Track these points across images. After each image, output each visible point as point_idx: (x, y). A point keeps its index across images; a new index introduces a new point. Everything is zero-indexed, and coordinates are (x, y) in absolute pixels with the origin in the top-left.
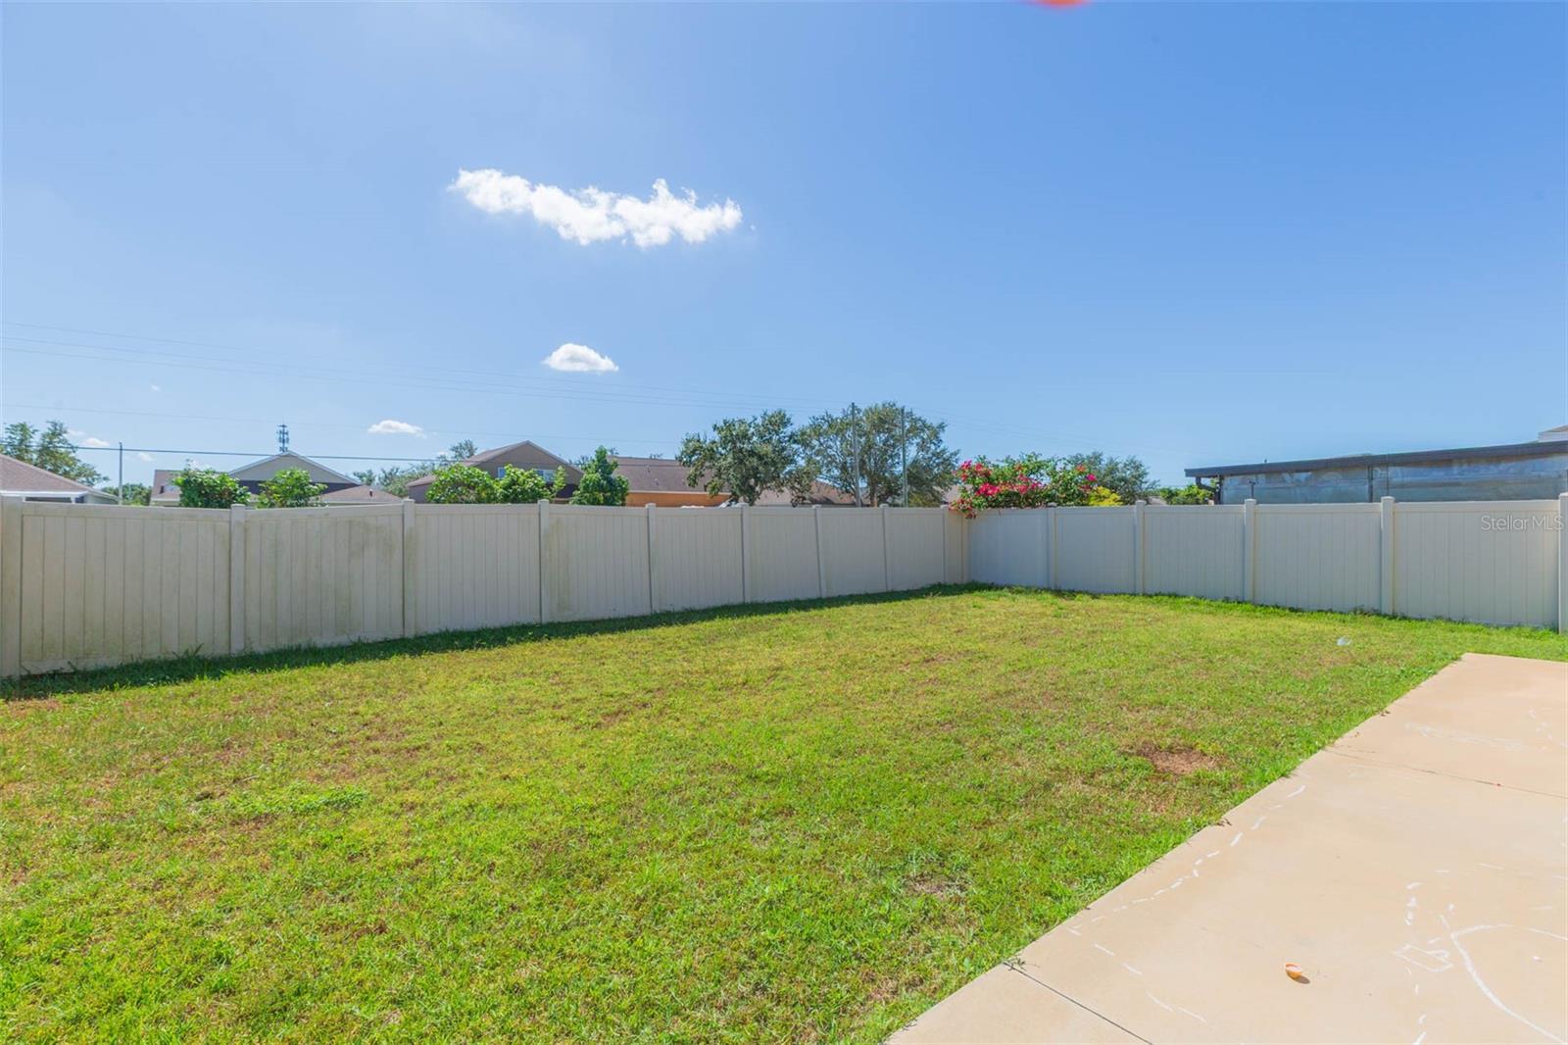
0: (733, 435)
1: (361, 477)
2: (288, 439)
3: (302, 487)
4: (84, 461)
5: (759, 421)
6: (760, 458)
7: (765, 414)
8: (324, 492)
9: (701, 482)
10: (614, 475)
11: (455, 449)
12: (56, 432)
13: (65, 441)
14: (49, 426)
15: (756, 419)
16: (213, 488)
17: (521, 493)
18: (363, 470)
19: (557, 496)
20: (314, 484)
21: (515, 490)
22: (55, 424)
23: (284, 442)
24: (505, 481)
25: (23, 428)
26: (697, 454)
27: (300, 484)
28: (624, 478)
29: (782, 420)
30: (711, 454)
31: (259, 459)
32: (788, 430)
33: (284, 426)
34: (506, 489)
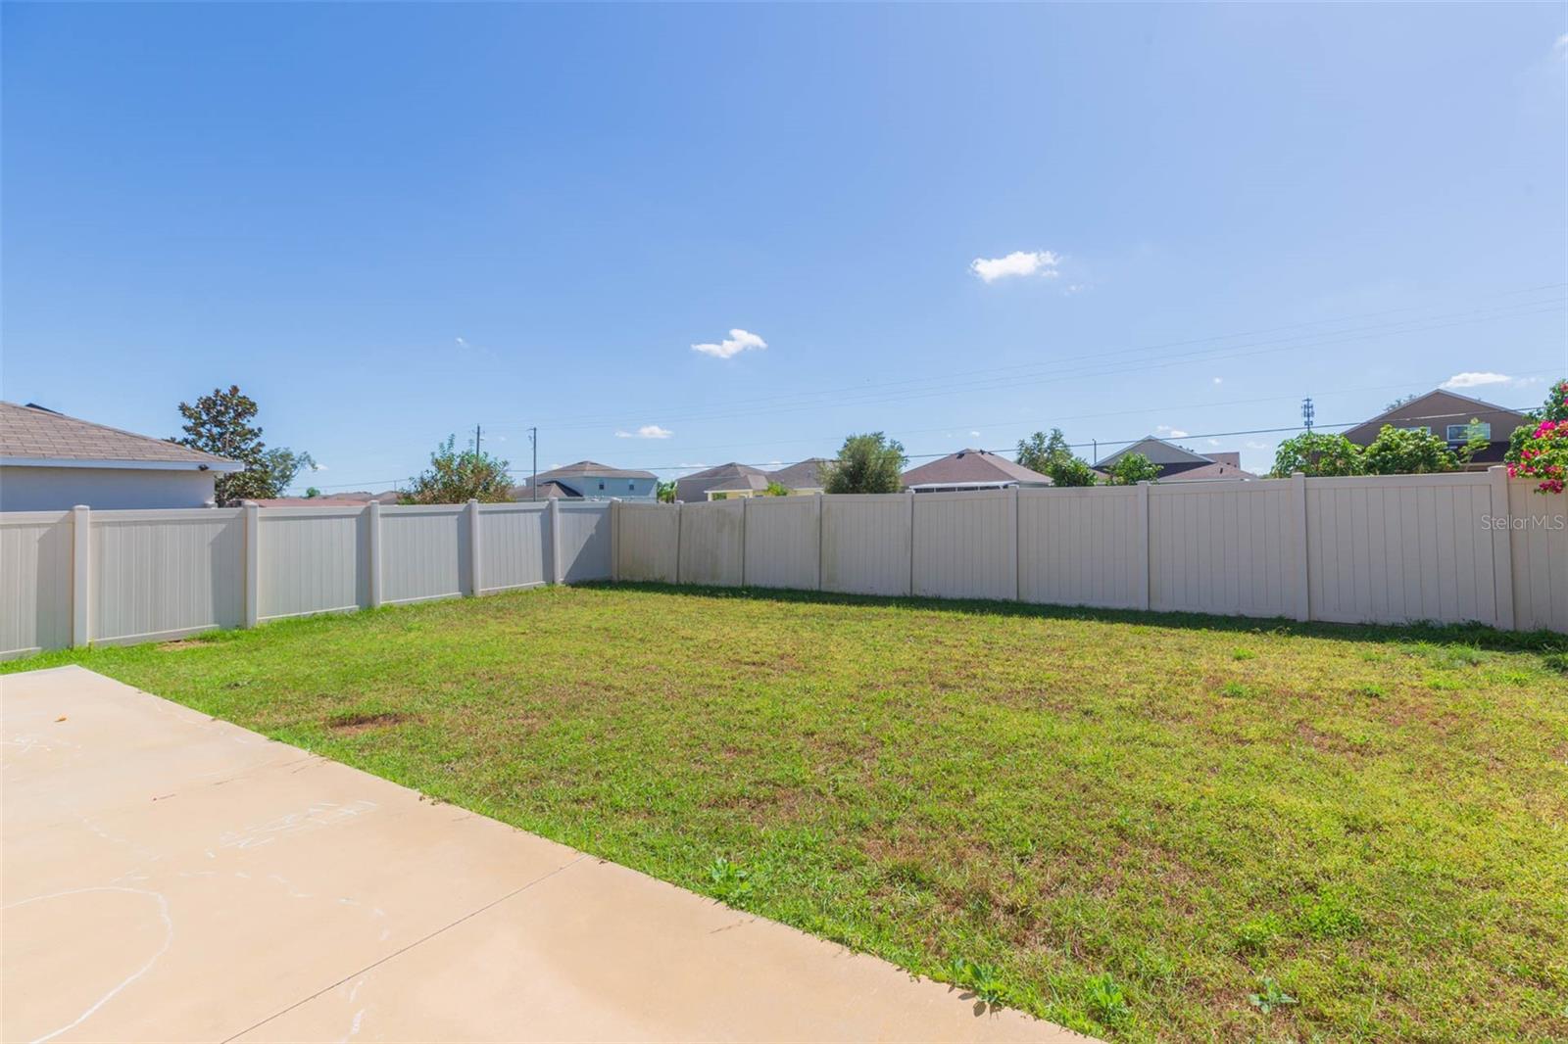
2: (1313, 413)
3: (1139, 469)
12: (1056, 438)
13: (1061, 442)
14: (1053, 432)
20: (1150, 466)
22: (1055, 431)
23: (1309, 416)
25: (1038, 435)
27: (1138, 465)
33: (1308, 400)
34: (1373, 456)
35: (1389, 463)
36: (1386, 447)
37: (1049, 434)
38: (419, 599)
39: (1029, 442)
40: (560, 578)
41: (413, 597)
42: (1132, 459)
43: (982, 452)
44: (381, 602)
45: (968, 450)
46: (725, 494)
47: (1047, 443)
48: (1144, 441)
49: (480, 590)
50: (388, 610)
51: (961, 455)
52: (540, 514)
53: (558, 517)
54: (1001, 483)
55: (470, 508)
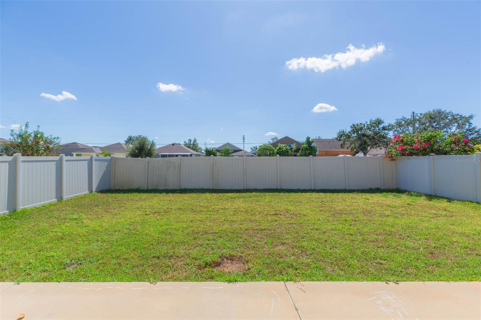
0: (356, 129)
1: (254, 148)
3: (228, 151)
4: (200, 146)
5: (369, 123)
6: (367, 136)
7: (371, 120)
8: (233, 152)
9: (346, 146)
10: (313, 145)
11: (272, 139)
12: (195, 141)
13: (196, 142)
14: (194, 139)
15: (367, 122)
16: (211, 152)
17: (282, 152)
18: (255, 146)
19: (294, 152)
20: (231, 150)
21: (280, 151)
24: (278, 148)
26: (343, 137)
27: (228, 150)
28: (316, 146)
29: (379, 122)
30: (348, 137)
31: (221, 145)
32: (381, 126)
33: (244, 136)
34: (278, 150)
35: (283, 153)
36: (280, 148)
37: (193, 140)
38: (38, 204)
39: (187, 142)
40: (94, 190)
41: (35, 204)
42: (227, 148)
43: (179, 144)
44: (21, 207)
45: (175, 143)
46: (81, 154)
47: (192, 143)
48: (226, 144)
49: (65, 197)
50: (24, 212)
51: (173, 145)
52: (87, 161)
53: (94, 162)
54: (189, 154)
55: (61, 158)
